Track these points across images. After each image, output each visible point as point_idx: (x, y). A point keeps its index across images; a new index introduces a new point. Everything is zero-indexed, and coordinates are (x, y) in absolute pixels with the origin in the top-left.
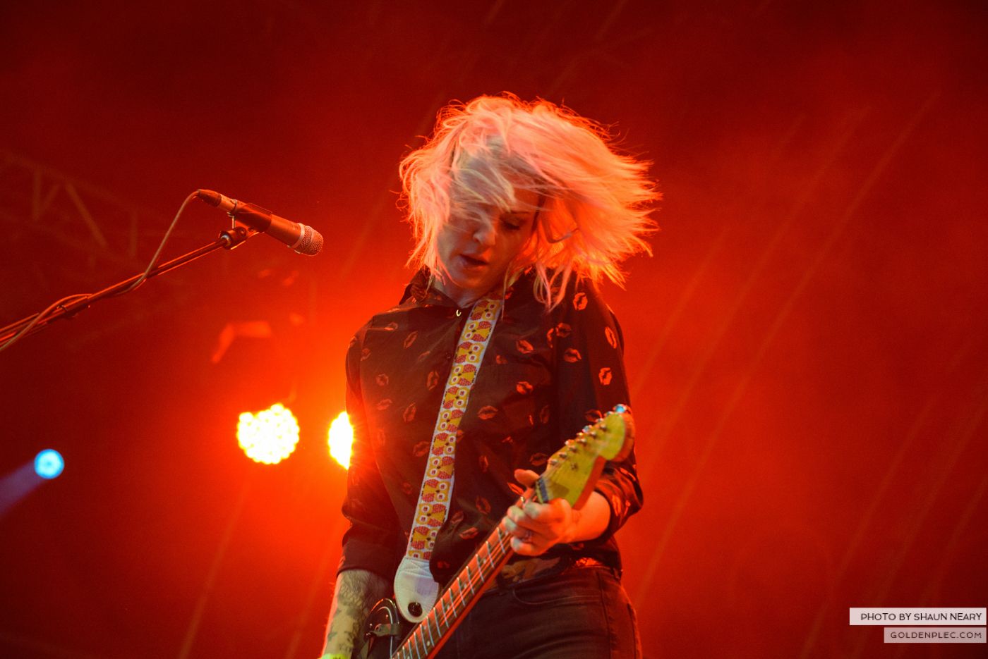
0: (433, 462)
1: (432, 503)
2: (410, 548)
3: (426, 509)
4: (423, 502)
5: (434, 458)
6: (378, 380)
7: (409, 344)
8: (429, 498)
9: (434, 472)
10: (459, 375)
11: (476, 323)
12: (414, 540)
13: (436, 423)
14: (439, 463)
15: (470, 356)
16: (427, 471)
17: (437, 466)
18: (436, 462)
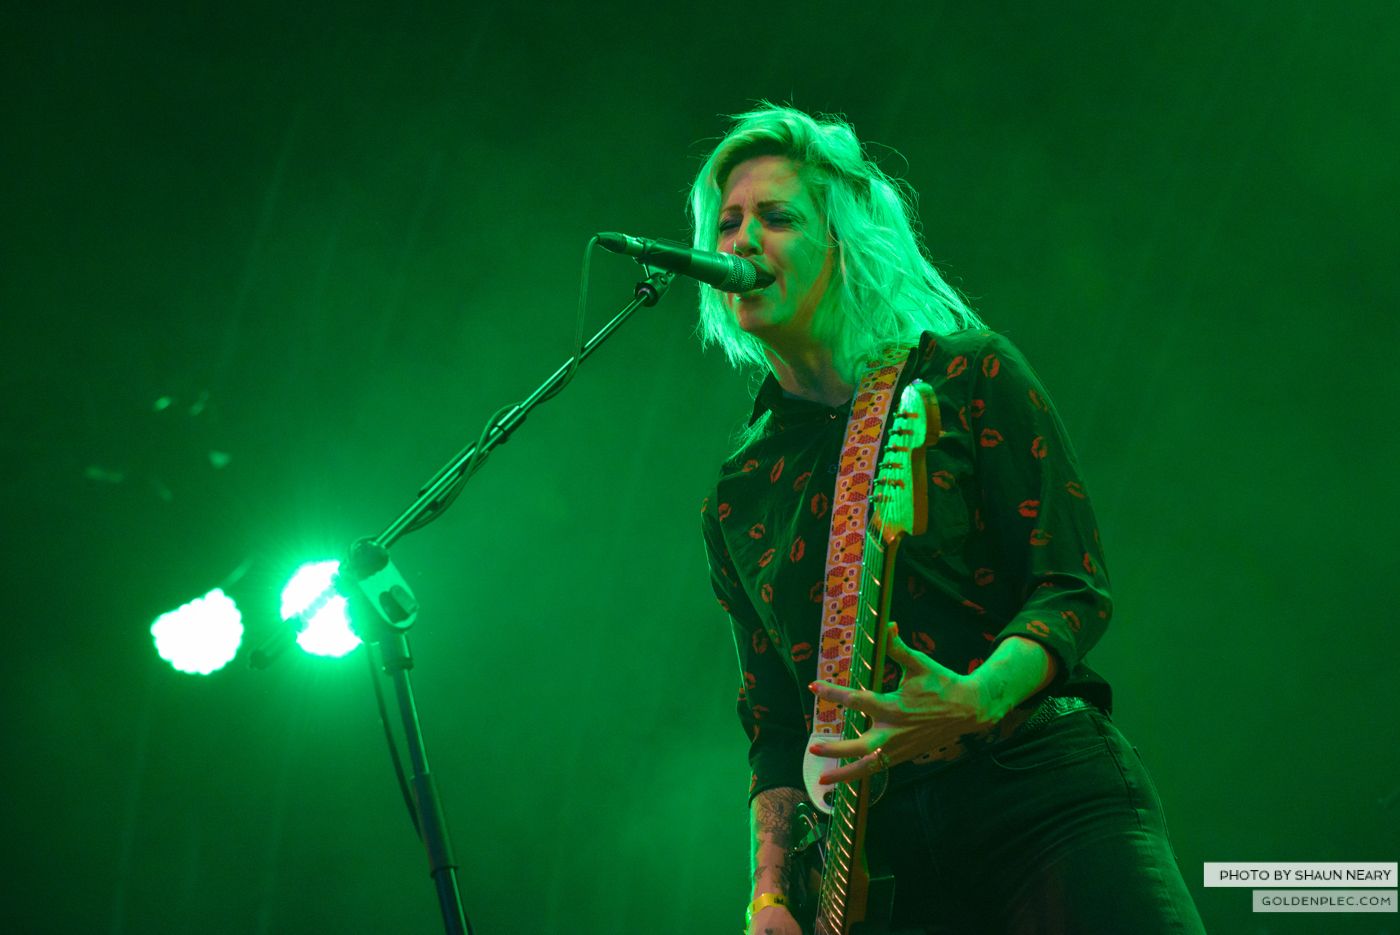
0: (830, 606)
1: (837, 659)
2: (816, 722)
3: (830, 668)
4: (824, 660)
5: (831, 601)
6: (752, 533)
7: (778, 476)
8: (832, 653)
9: (833, 619)
10: (848, 489)
11: (860, 423)
12: (821, 711)
13: (826, 556)
14: (839, 606)
15: (859, 463)
16: (823, 619)
17: (836, 610)
18: (834, 606)
